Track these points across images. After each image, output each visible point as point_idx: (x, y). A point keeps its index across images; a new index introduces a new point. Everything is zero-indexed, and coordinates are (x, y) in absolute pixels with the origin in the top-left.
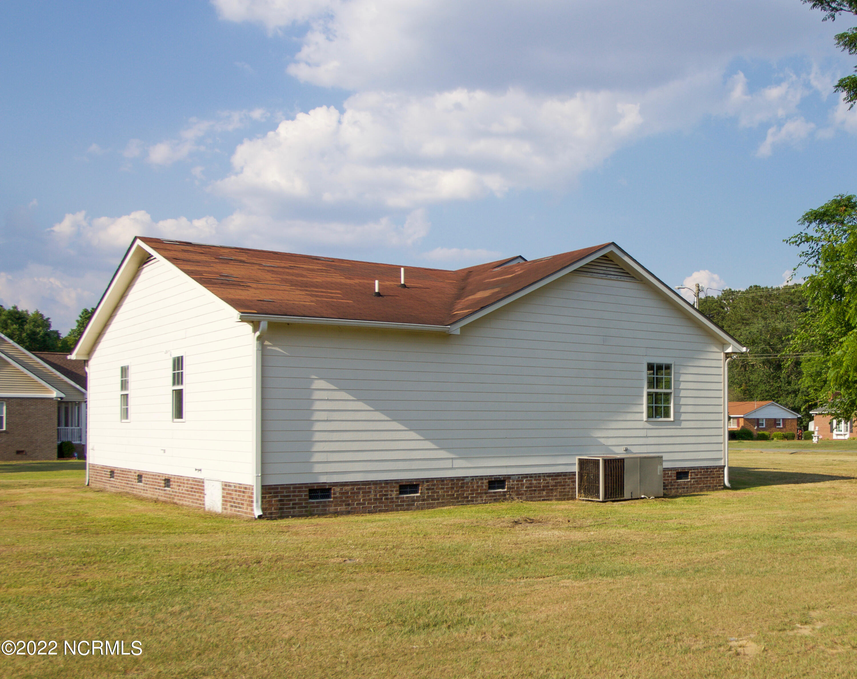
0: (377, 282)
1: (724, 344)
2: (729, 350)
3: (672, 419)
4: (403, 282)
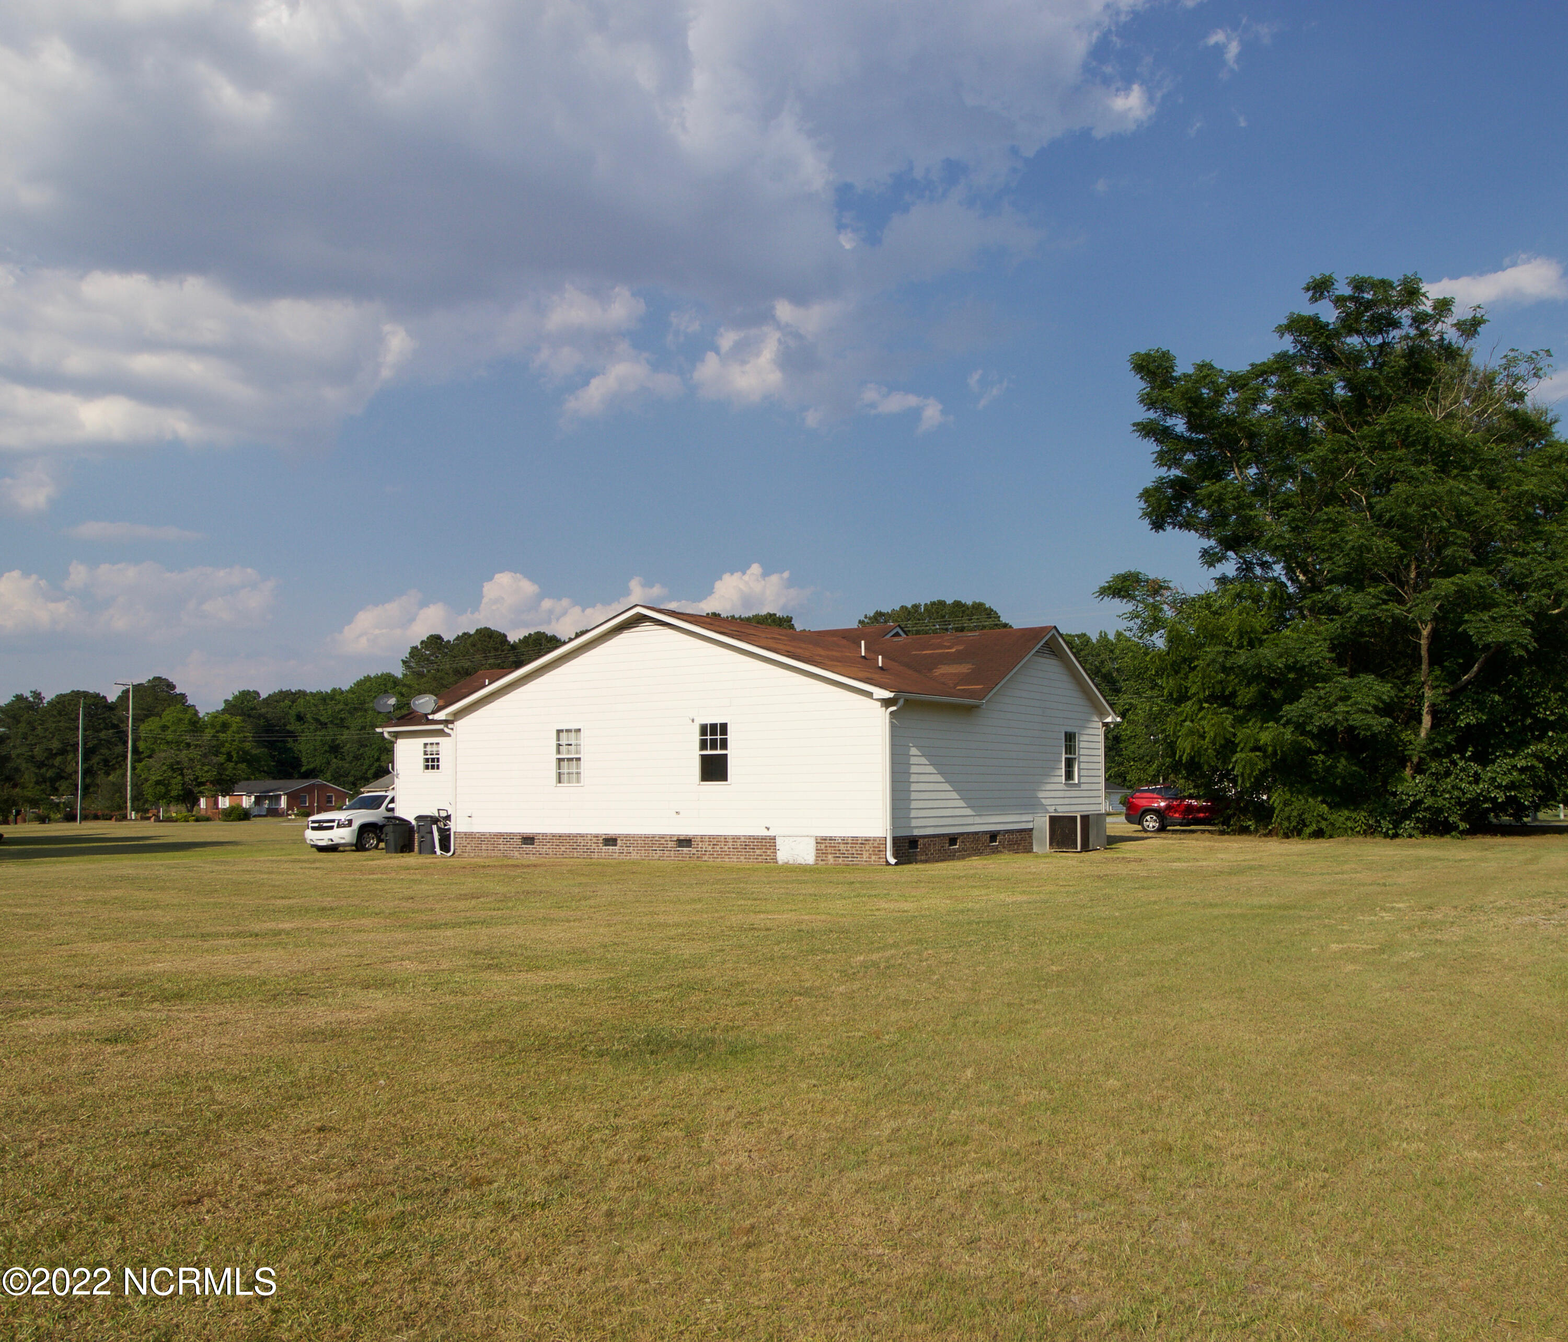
0: (880, 657)
1: (1102, 714)
2: (1109, 720)
3: (1076, 781)
4: (863, 654)
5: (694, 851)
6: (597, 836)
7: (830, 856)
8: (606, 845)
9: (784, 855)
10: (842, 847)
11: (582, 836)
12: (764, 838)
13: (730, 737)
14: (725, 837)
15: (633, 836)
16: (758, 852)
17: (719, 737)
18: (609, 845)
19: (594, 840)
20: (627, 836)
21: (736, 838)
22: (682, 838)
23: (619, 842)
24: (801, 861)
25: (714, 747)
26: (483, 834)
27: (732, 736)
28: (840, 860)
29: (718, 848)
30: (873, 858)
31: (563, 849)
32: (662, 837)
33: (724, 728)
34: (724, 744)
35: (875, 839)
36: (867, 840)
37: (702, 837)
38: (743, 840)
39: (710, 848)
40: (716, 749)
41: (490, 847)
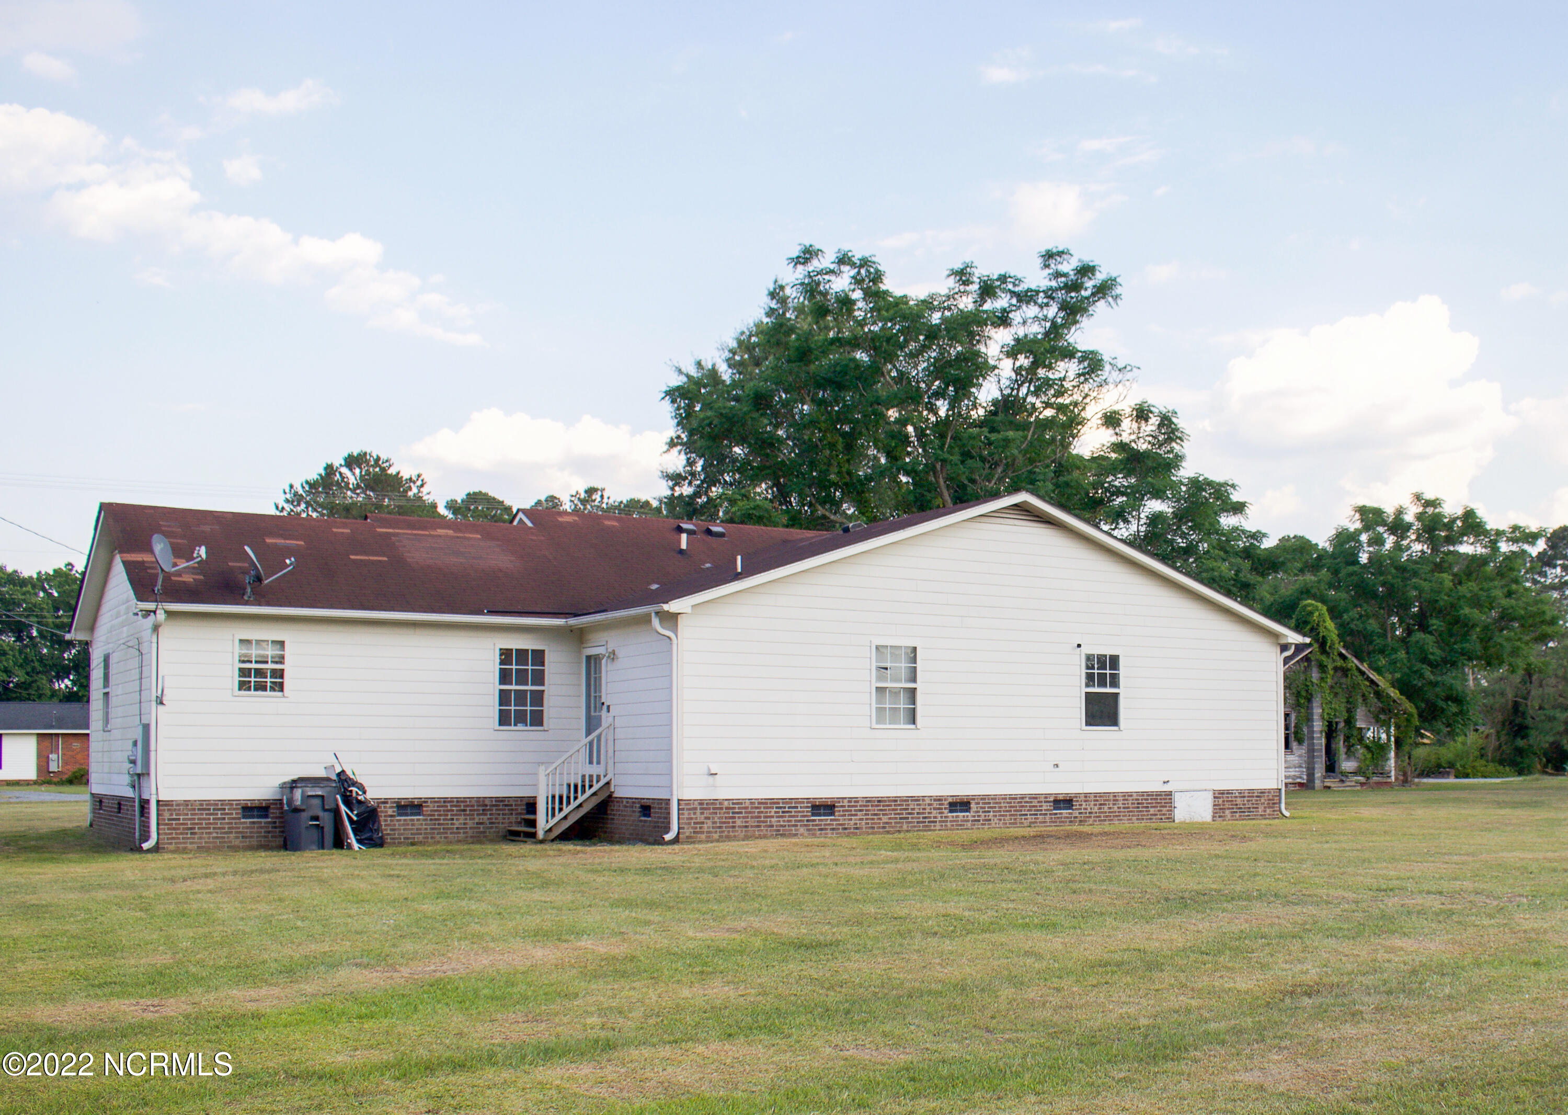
5: (1076, 813)
6: (939, 799)
7: (1227, 812)
8: (951, 811)
9: (1180, 814)
10: (1239, 801)
11: (915, 799)
12: (1159, 794)
13: (1123, 672)
14: (1115, 795)
15: (994, 797)
16: (1152, 811)
17: (1108, 672)
18: (956, 811)
19: (935, 804)
20: (984, 798)
21: (1127, 795)
22: (1061, 797)
23: (973, 805)
24: (1198, 819)
25: (1102, 683)
26: (738, 802)
27: (1123, 671)
28: (1238, 815)
29: (1106, 808)
30: (1268, 811)
31: (885, 819)
32: (1034, 797)
33: (1114, 661)
34: (1115, 681)
35: (1269, 791)
36: (1263, 792)
37: (1086, 795)
38: (1135, 797)
39: (1096, 809)
40: (1105, 686)
41: (752, 822)
